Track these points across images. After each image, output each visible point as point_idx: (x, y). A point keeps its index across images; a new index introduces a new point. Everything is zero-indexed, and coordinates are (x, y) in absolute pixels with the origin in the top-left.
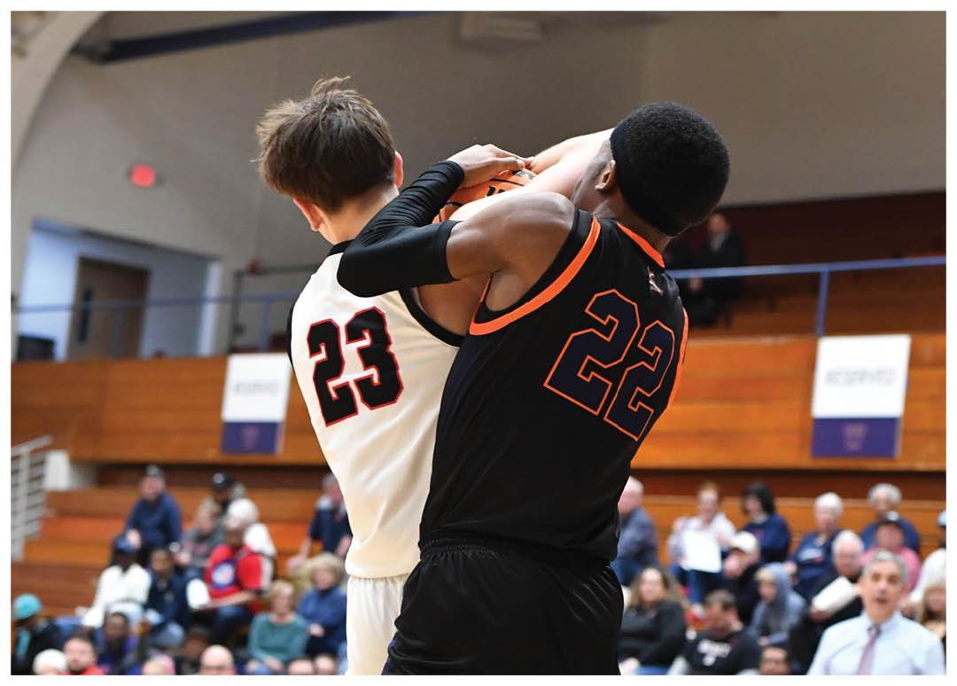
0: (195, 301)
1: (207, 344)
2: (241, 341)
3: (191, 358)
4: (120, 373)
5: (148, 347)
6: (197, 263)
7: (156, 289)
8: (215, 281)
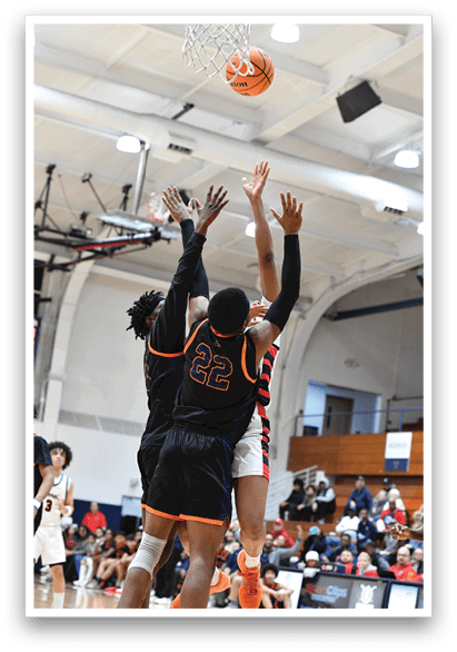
0: (372, 412)
1: (377, 429)
2: (390, 427)
3: (370, 434)
4: (344, 440)
5: (353, 430)
6: (372, 396)
7: (357, 407)
8: (379, 404)
